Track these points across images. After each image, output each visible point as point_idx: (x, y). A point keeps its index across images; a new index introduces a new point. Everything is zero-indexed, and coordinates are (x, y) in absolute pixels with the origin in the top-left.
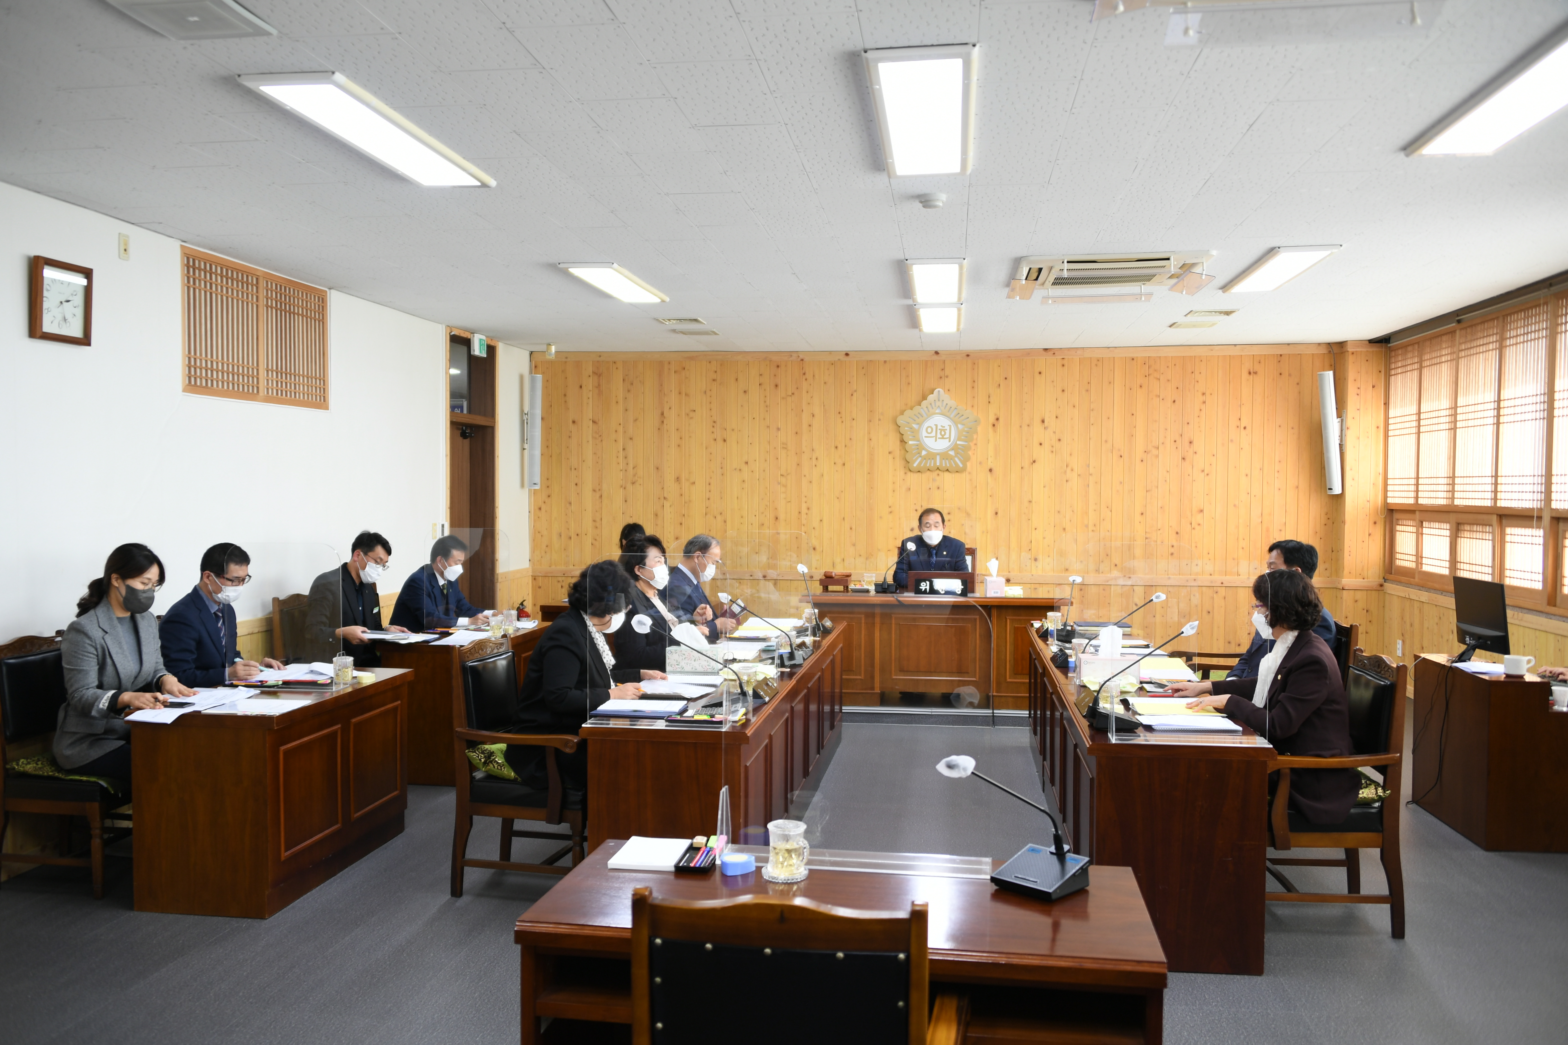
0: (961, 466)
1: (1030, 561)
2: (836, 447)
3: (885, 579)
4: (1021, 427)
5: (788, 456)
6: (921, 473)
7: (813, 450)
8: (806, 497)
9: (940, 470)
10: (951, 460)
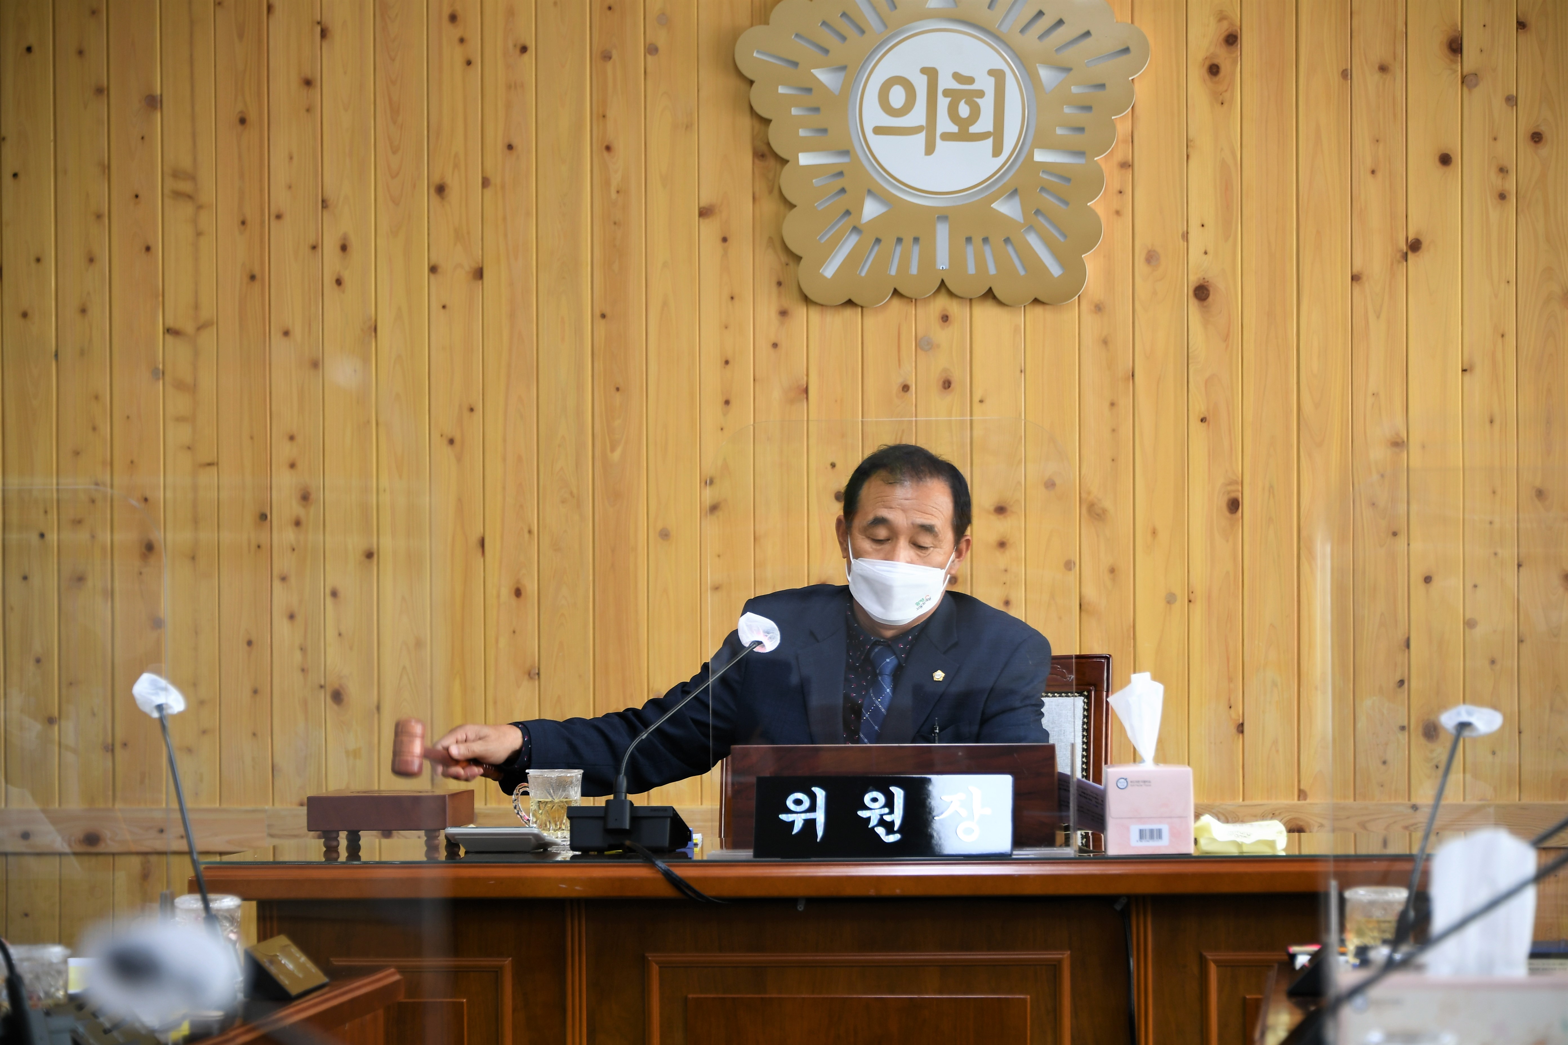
0: (1055, 270)
1: (1403, 737)
2: (441, 189)
4: (1345, 74)
5: (199, 234)
6: (862, 307)
7: (323, 201)
8: (292, 438)
9: (951, 294)
10: (1007, 240)
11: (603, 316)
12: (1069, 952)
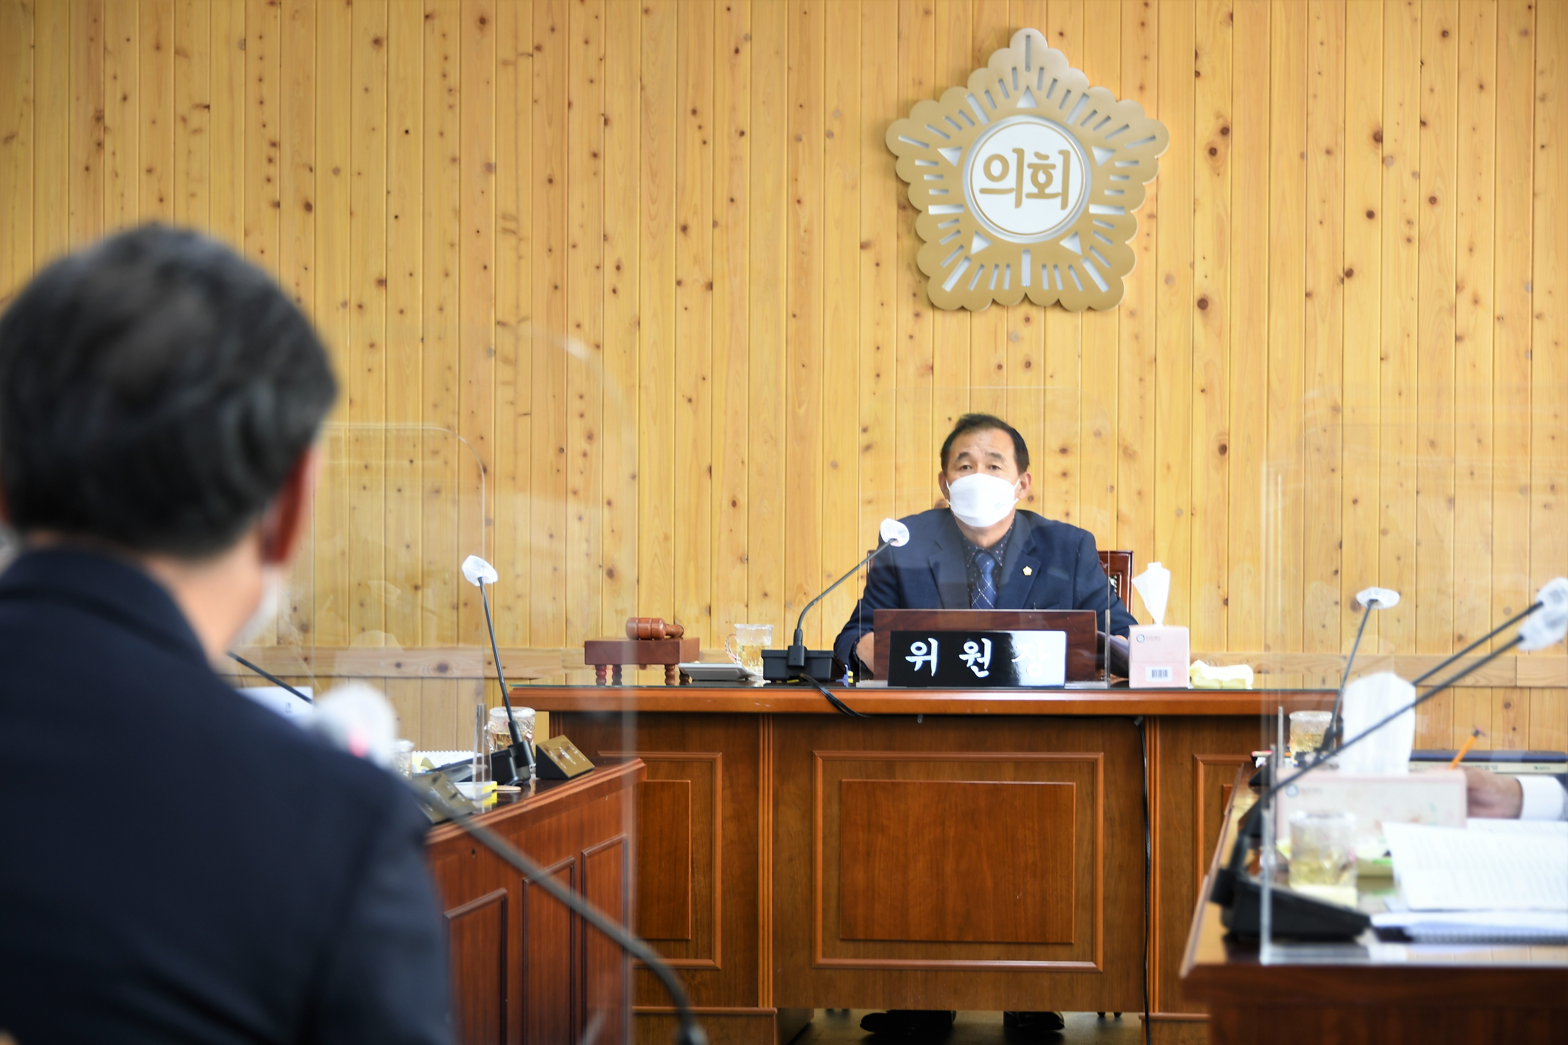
0: (1103, 287)
1: (1337, 609)
2: (684, 229)
3: (797, 635)
4: (1302, 156)
5: (520, 257)
6: (971, 312)
7: (604, 236)
8: (581, 397)
9: (1031, 303)
10: (1070, 267)
11: (794, 316)
12: (1103, 754)
